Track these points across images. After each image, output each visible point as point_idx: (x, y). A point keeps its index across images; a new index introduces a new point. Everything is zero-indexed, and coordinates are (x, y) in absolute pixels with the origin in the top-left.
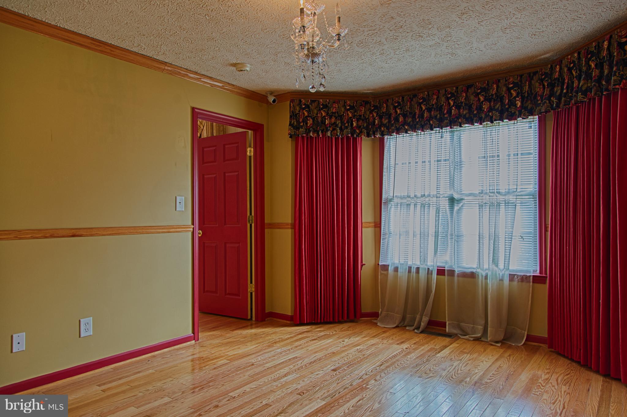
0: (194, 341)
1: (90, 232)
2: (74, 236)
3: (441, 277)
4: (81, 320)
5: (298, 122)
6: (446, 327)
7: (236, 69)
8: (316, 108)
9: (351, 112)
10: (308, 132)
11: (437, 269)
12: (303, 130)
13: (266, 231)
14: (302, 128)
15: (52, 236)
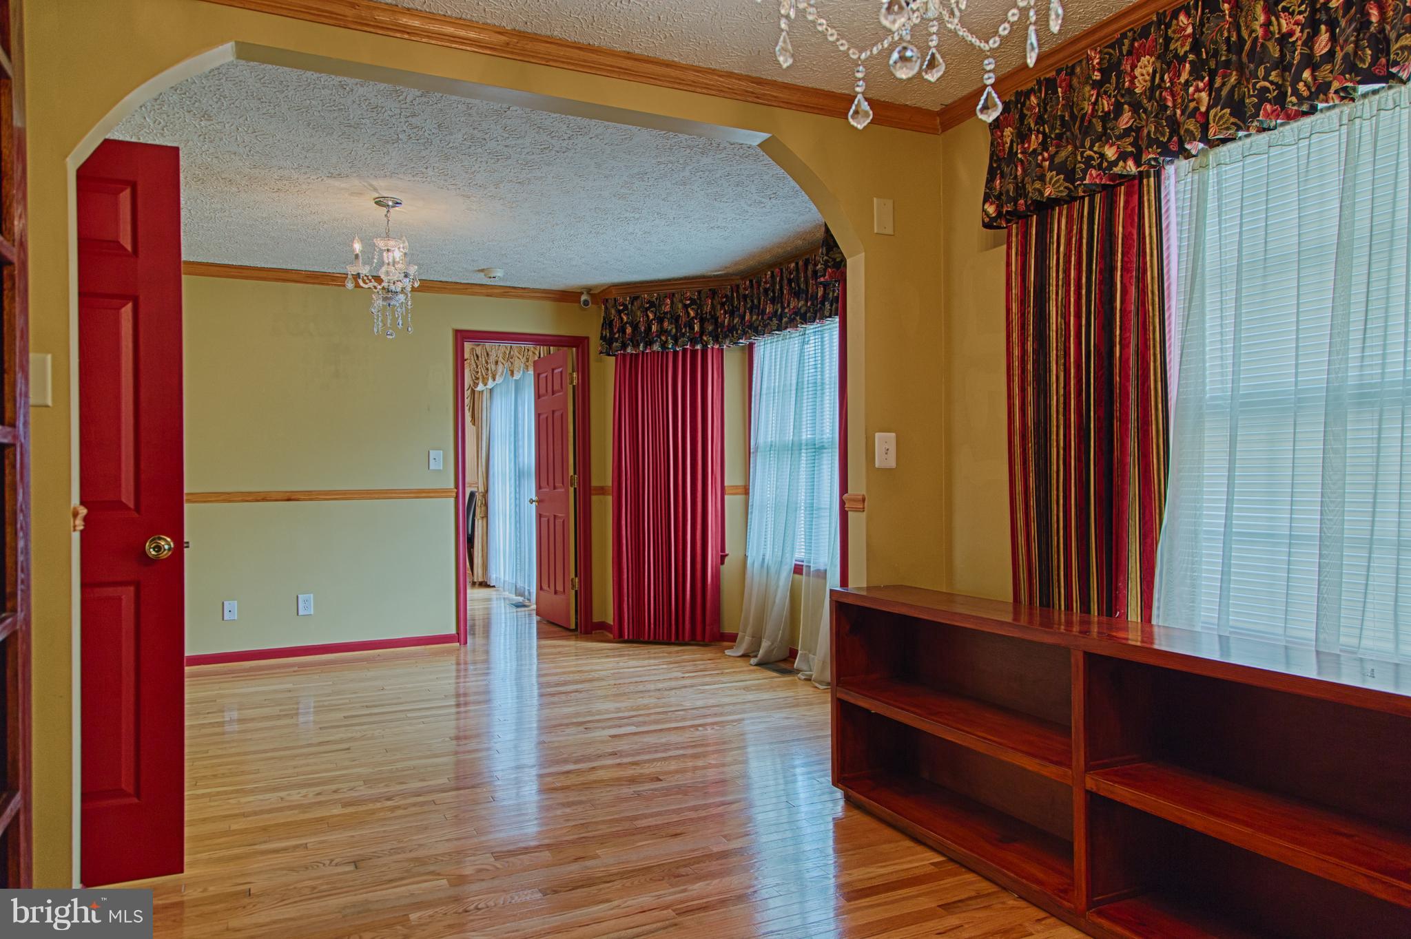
0: (458, 644)
1: (311, 496)
2: (289, 500)
3: (797, 576)
4: (300, 596)
5: (612, 333)
6: (795, 658)
7: (485, 275)
8: (639, 309)
9: (693, 309)
10: (624, 347)
11: (796, 565)
12: (618, 344)
13: (594, 498)
14: (617, 342)
15: (264, 500)
